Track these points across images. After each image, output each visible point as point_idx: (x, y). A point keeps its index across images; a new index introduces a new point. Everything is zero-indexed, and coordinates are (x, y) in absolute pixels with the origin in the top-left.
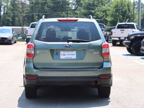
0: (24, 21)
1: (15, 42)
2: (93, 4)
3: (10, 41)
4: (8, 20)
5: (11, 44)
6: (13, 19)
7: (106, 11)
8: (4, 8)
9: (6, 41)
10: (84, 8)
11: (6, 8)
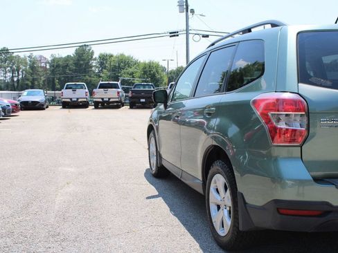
0: (44, 85)
1: (47, 107)
2: (119, 66)
3: (43, 105)
4: (27, 85)
5: (44, 109)
6: (33, 83)
7: (133, 73)
8: (22, 72)
9: (37, 105)
10: (109, 71)
11: (24, 72)
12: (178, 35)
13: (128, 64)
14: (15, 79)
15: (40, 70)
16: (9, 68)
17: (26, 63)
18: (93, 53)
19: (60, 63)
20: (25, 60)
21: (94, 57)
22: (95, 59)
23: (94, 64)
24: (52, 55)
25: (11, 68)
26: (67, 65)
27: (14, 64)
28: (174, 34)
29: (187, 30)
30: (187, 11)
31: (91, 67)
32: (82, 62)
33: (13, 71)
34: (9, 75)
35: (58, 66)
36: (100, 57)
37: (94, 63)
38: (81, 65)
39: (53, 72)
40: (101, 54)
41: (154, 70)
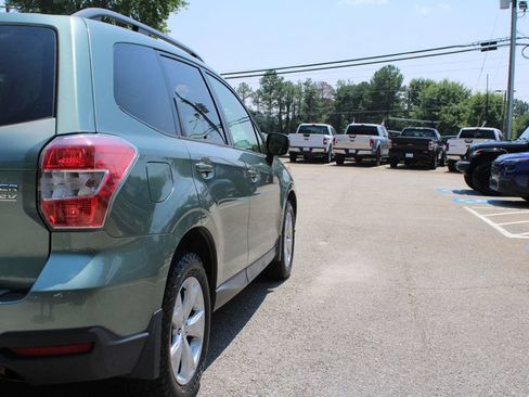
2: (438, 100)
7: (459, 112)
10: (423, 108)
11: (297, 107)
12: (495, 48)
13: (454, 96)
14: (284, 117)
15: (320, 104)
16: (276, 101)
17: (301, 93)
18: (401, 78)
19: (351, 93)
20: (299, 88)
21: (402, 85)
22: (404, 89)
23: (402, 97)
24: (339, 82)
25: (279, 100)
26: (361, 98)
27: (283, 94)
28: (489, 46)
29: (513, 38)
30: (514, 6)
31: (398, 101)
32: (382, 93)
33: (281, 106)
34: (275, 110)
35: (347, 98)
36: (412, 86)
37: (402, 95)
38: (381, 98)
39: (338, 107)
40: (414, 81)
41: (494, 108)
